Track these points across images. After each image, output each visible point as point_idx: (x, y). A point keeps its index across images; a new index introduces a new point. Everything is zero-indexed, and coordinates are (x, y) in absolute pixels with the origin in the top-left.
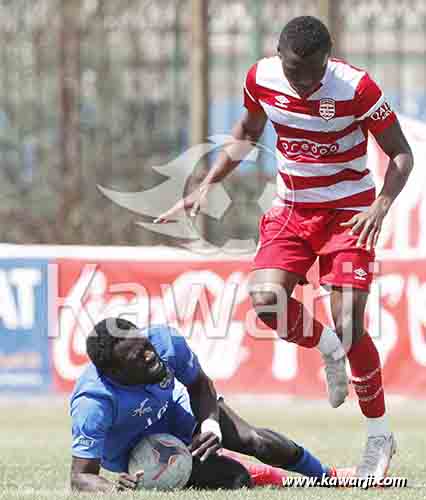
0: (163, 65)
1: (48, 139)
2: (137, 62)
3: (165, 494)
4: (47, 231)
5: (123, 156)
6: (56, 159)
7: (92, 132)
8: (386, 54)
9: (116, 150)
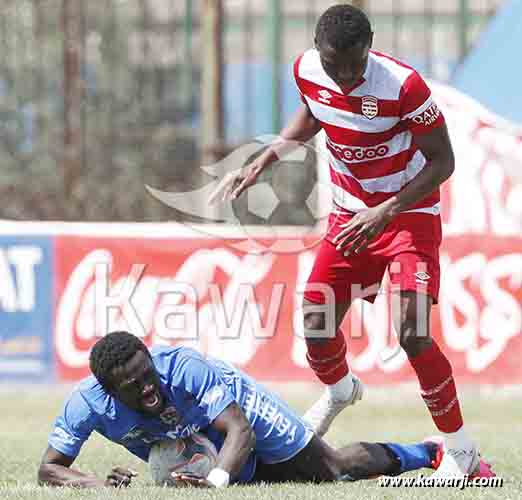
0: (173, 27)
1: (49, 107)
2: (146, 23)
3: (177, 490)
4: (47, 207)
5: (130, 125)
6: (58, 129)
7: (97, 100)
8: (412, 15)
9: (123, 118)
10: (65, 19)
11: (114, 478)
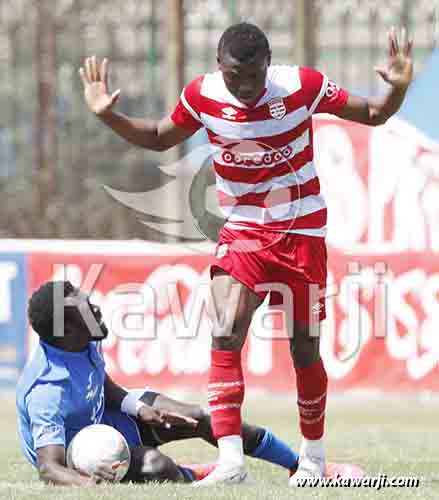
0: (139, 59)
2: (114, 56)
4: (23, 226)
6: (32, 153)
7: (68, 126)
8: (361, 49)
9: (91, 144)
11: (100, 475)
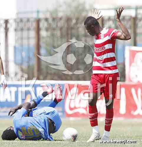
10: (68, 34)
